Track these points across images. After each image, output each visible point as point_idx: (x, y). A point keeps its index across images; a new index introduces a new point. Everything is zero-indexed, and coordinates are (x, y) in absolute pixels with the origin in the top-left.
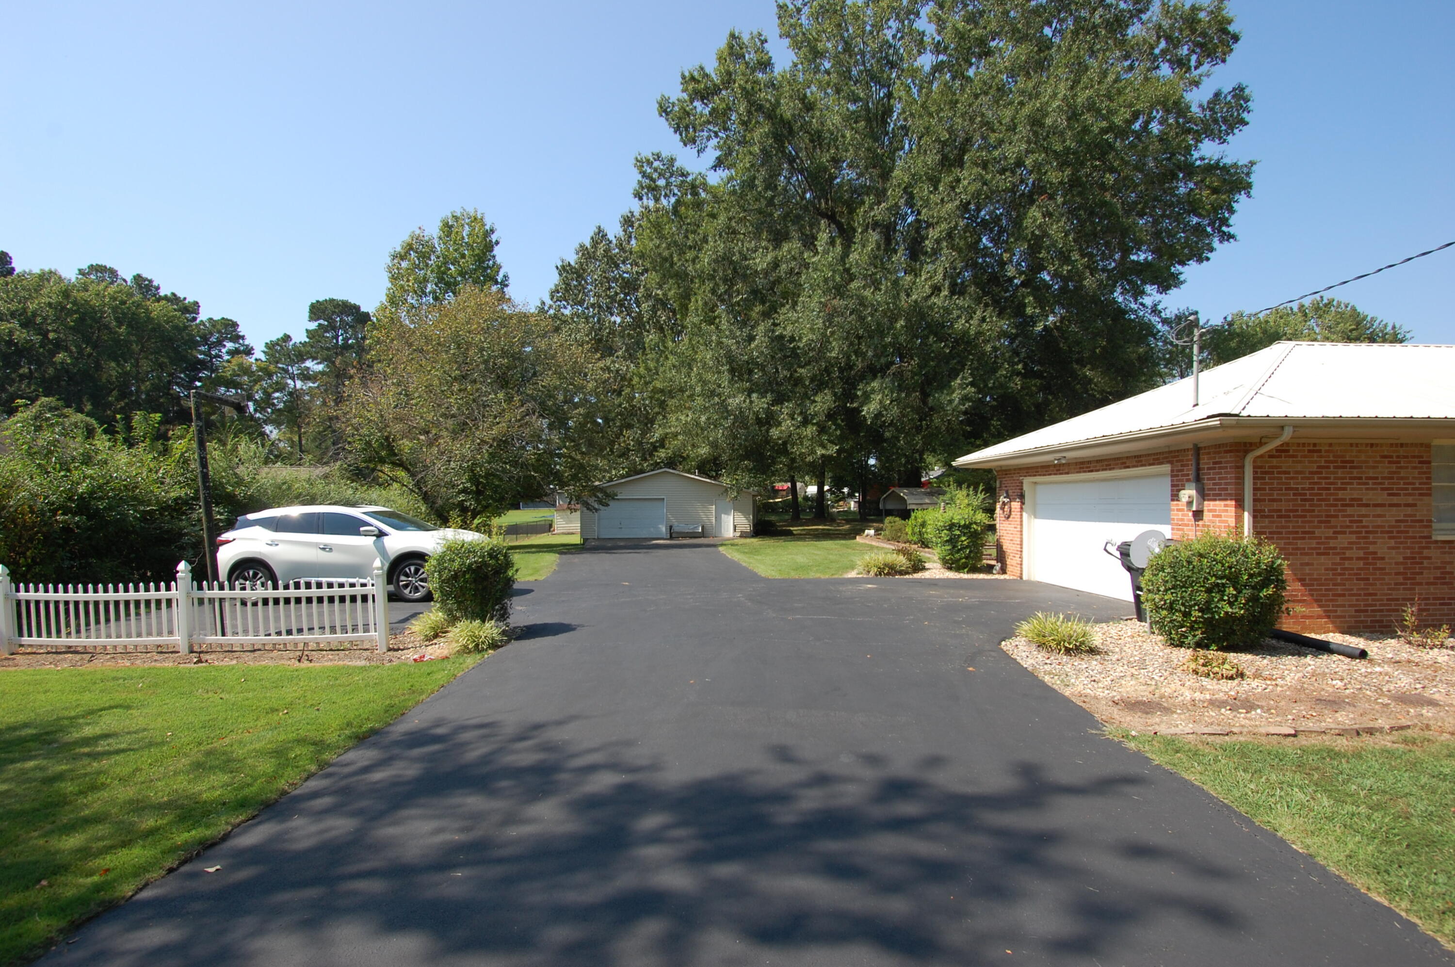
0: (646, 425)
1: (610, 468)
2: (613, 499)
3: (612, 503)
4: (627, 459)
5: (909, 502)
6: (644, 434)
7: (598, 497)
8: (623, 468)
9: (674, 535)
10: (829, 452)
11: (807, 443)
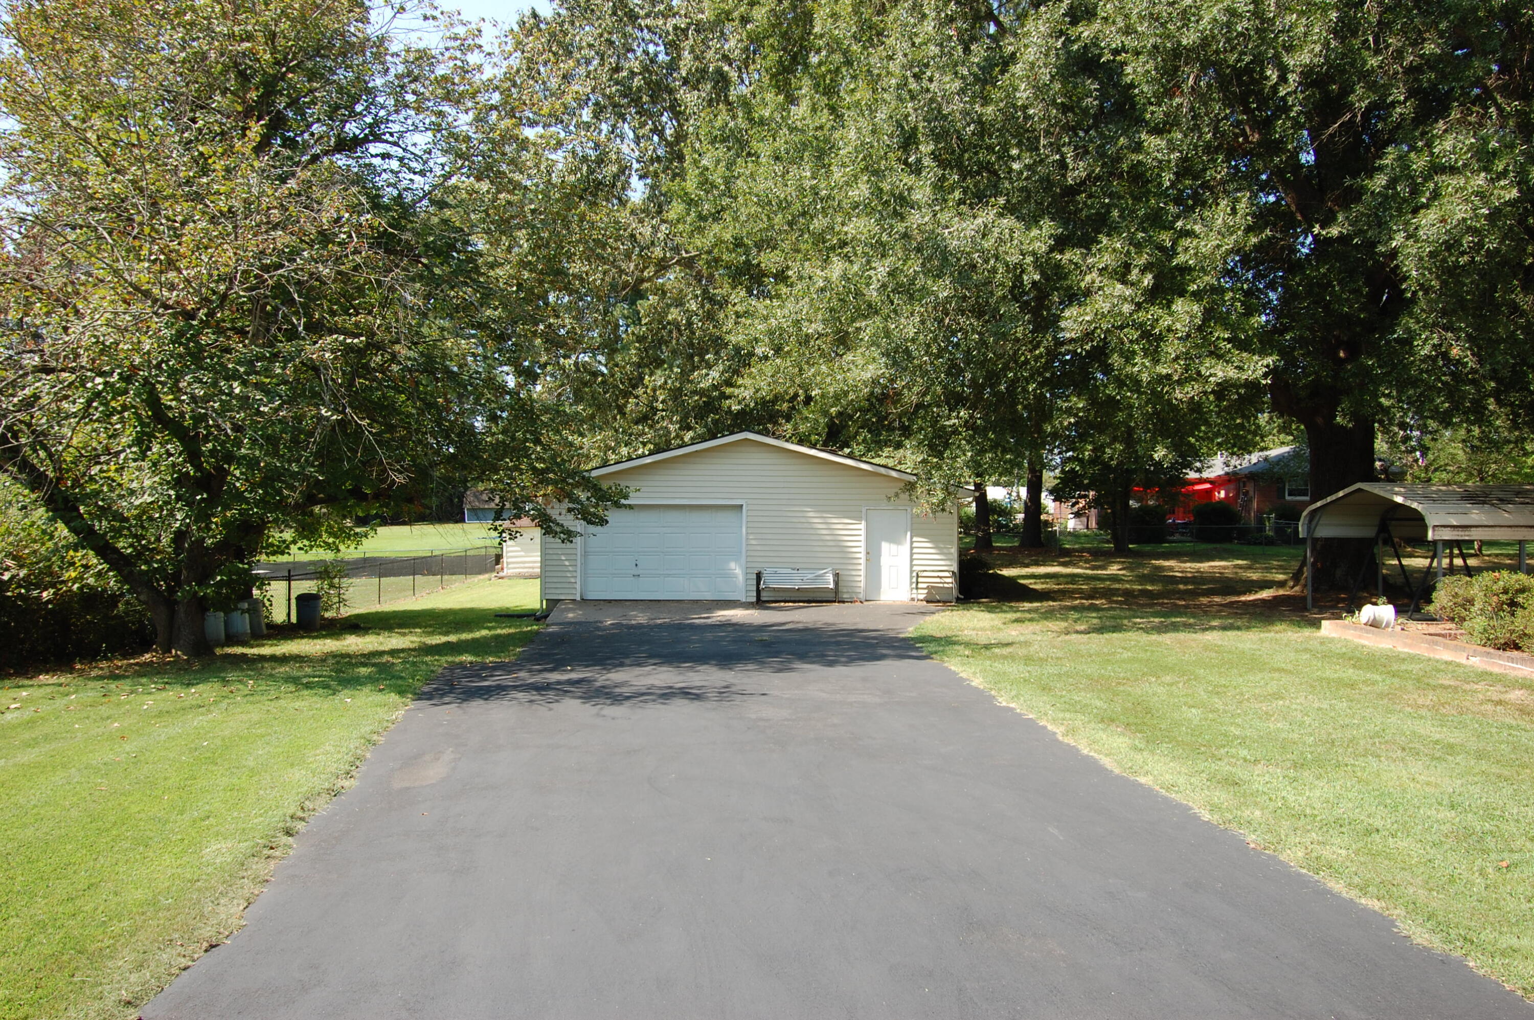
0: (691, 357)
1: (618, 443)
2: (617, 505)
3: (613, 516)
4: (651, 427)
5: (1432, 520)
6: (684, 376)
7: (577, 500)
8: (644, 444)
9: (765, 596)
10: (1247, 375)
11: (1172, 348)
